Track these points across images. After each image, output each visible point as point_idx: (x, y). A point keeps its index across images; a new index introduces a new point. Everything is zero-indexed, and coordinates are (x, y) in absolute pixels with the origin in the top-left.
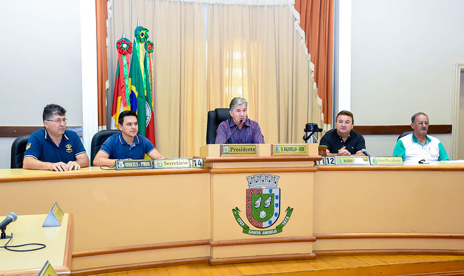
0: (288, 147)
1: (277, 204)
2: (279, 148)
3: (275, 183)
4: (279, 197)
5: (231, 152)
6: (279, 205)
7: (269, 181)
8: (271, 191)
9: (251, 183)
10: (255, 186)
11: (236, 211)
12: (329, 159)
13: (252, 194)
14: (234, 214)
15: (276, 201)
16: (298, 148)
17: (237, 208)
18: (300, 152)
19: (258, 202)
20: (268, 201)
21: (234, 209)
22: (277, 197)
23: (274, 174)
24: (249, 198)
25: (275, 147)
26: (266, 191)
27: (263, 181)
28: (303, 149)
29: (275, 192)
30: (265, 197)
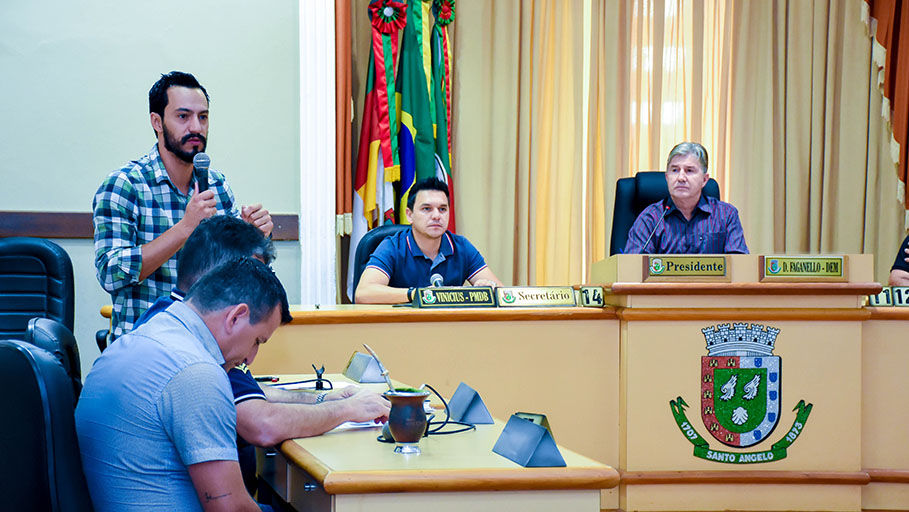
0: (800, 261)
1: (773, 394)
2: (780, 265)
3: (770, 344)
4: (777, 377)
5: (668, 273)
6: (777, 395)
7: (755, 340)
8: (758, 362)
9: (711, 344)
10: (720, 349)
11: (678, 405)
12: (903, 293)
13: (714, 370)
14: (674, 412)
15: (772, 386)
16: (823, 265)
17: (679, 398)
18: (829, 273)
19: (730, 387)
20: (753, 386)
21: (672, 402)
22: (773, 377)
23: (766, 324)
24: (707, 378)
25: (770, 262)
26: (747, 363)
27: (740, 339)
28: (836, 267)
29: (770, 365)
30: (744, 376)
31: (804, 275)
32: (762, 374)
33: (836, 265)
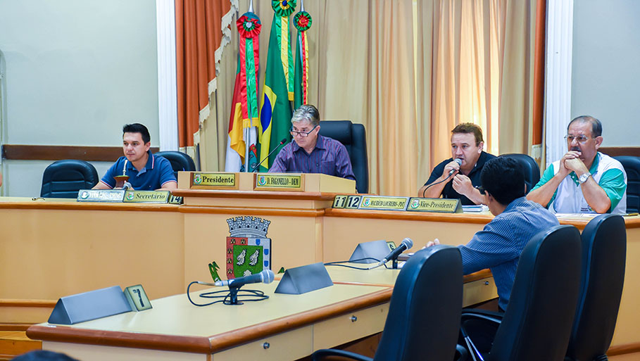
0: (278, 177)
1: (266, 262)
2: (266, 180)
3: (264, 230)
4: (268, 252)
5: (204, 183)
7: (257, 228)
8: (258, 241)
9: (232, 229)
10: (238, 233)
11: (213, 266)
12: (353, 199)
13: (235, 245)
15: (266, 258)
16: (290, 181)
17: (214, 262)
18: (293, 186)
19: (242, 256)
20: (255, 257)
21: (210, 265)
22: (266, 252)
23: (263, 218)
24: (230, 251)
25: (260, 177)
26: (252, 242)
27: (248, 227)
28: (297, 182)
29: (265, 244)
30: (249, 251)
31: (279, 186)
32: (260, 249)
33: (297, 180)
